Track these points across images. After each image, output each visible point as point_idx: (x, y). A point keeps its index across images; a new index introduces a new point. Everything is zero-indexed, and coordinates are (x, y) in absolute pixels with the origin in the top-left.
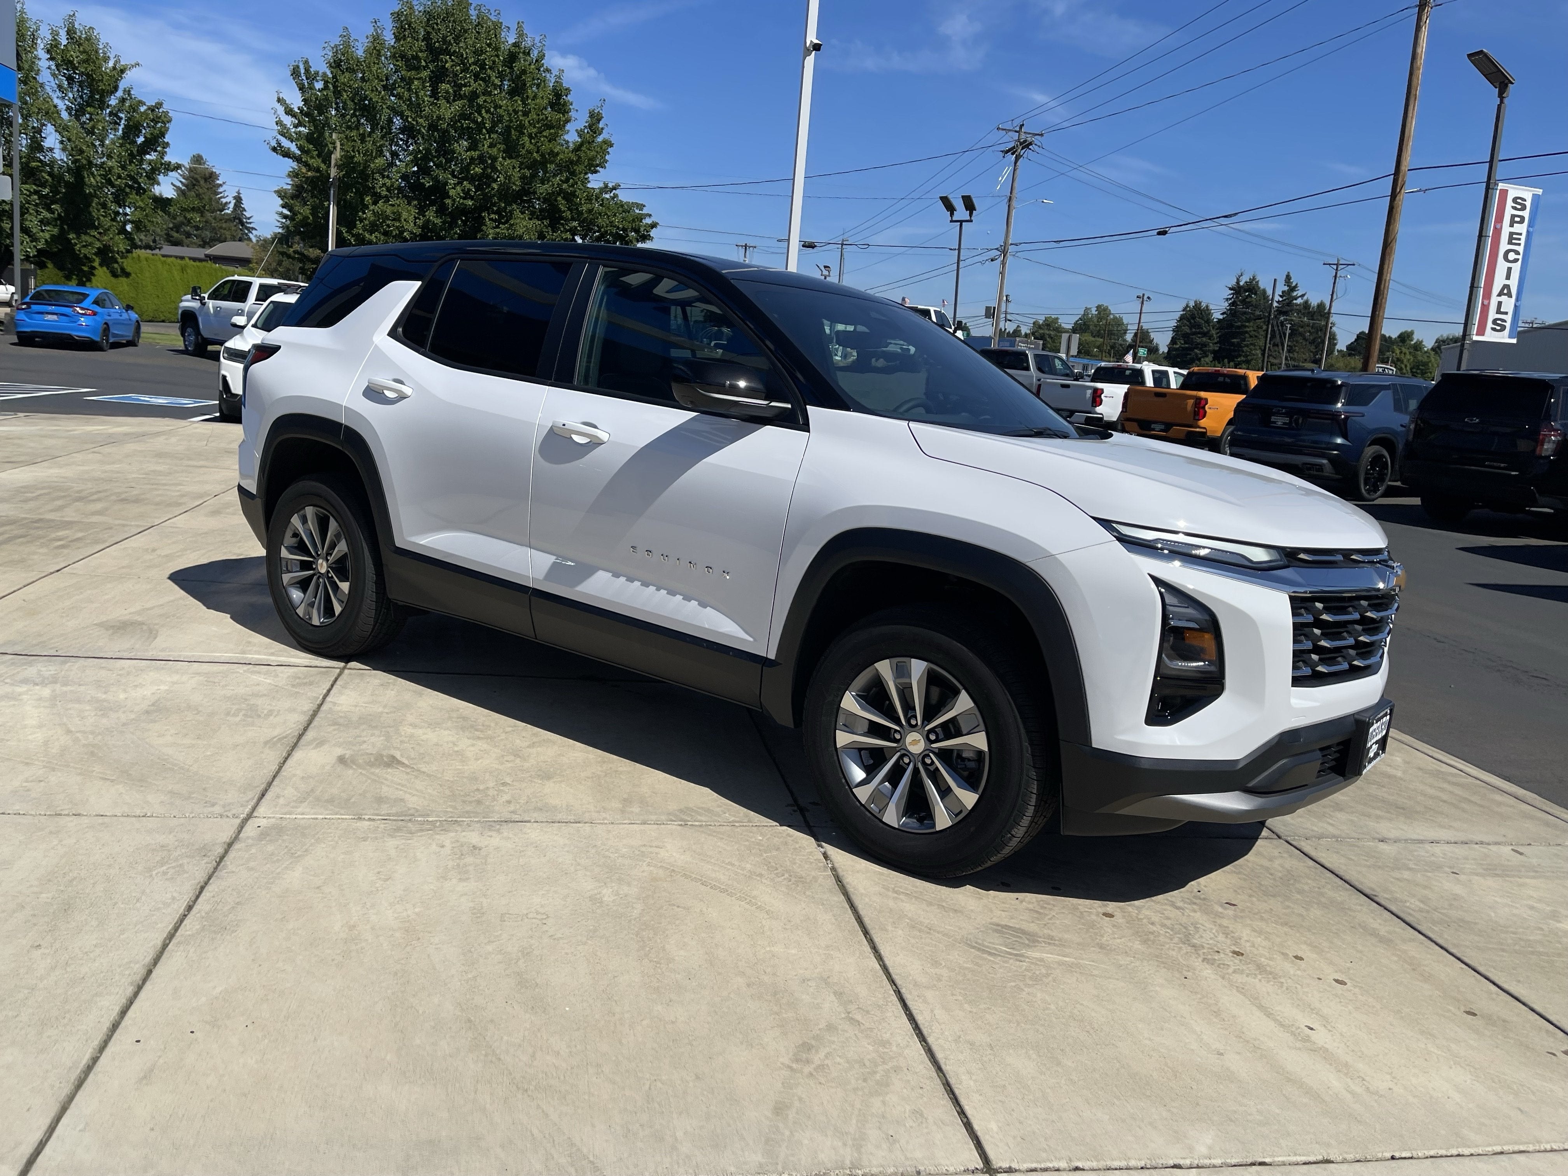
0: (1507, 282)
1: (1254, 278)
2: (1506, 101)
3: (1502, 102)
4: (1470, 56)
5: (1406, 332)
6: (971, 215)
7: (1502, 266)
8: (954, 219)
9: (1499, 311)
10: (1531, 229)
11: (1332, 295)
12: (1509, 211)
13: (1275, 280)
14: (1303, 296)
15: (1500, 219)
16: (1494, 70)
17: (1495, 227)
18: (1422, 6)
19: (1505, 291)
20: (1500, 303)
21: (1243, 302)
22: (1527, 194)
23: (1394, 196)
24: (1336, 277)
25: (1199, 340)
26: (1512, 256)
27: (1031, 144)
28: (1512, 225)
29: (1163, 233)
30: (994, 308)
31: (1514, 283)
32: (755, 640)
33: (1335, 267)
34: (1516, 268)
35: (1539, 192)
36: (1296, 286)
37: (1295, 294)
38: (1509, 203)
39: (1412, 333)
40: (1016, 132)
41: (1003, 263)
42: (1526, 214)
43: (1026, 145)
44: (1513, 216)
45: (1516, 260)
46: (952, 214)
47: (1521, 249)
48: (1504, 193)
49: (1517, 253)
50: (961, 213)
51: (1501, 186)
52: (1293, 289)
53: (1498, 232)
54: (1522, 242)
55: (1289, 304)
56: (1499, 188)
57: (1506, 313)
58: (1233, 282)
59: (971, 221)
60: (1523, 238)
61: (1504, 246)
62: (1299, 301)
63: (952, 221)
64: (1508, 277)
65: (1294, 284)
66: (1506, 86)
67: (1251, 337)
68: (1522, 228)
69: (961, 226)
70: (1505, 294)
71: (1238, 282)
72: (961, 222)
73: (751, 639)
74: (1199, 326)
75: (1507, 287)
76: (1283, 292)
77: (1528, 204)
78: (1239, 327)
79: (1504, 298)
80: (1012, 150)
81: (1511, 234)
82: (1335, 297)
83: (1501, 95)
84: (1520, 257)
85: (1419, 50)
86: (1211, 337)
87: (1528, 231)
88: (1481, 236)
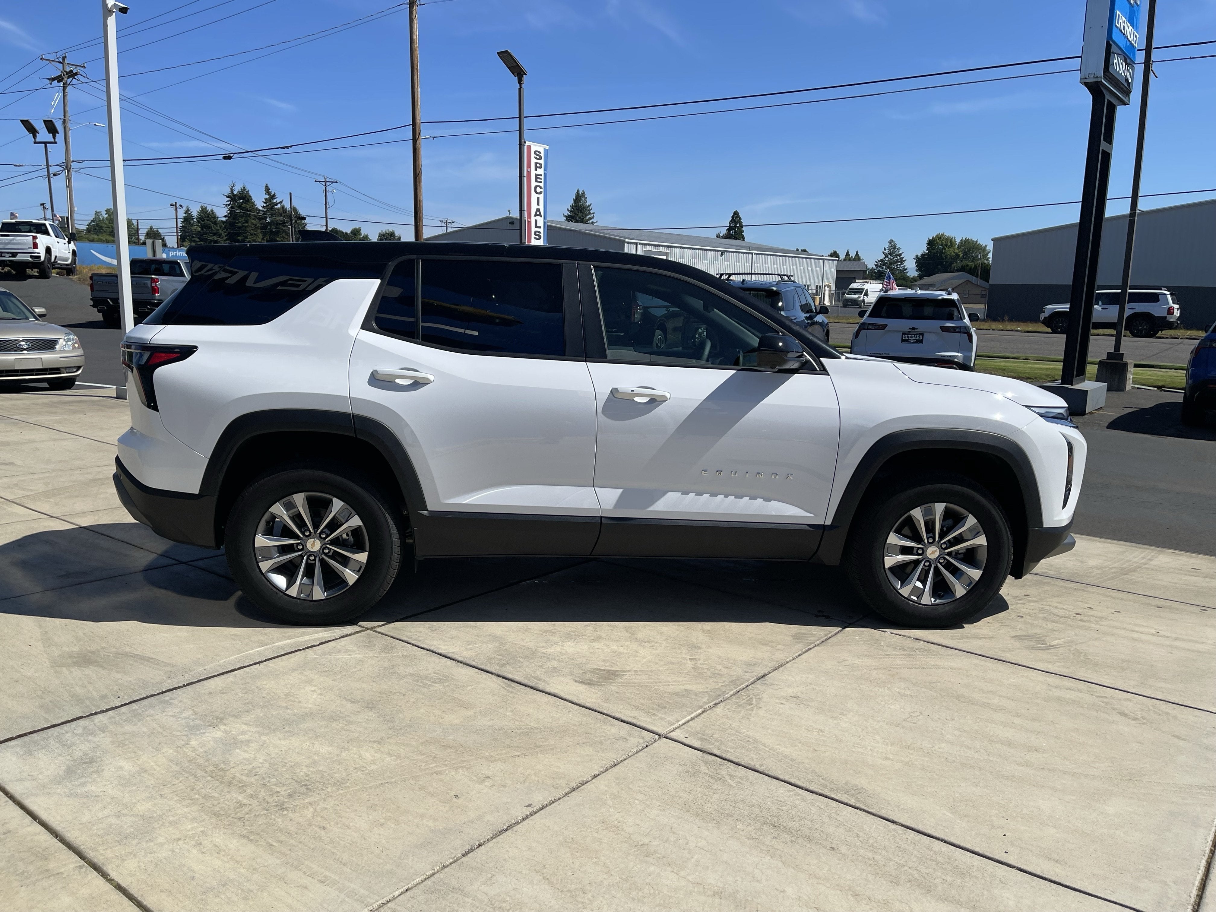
0: (538, 207)
1: (244, 189)
2: (523, 86)
3: (521, 86)
4: (498, 53)
5: (355, 229)
6: (54, 137)
7: (534, 197)
8: (37, 140)
9: (537, 227)
10: (546, 172)
11: (326, 204)
12: (533, 161)
13: (290, 194)
14: (281, 202)
15: (529, 166)
16: (515, 65)
17: (527, 171)
18: (412, 4)
19: (538, 213)
20: (536, 221)
21: (239, 207)
22: (541, 148)
23: (415, 140)
24: (326, 191)
25: (211, 238)
26: (538, 190)
27: (76, 74)
28: (536, 170)
29: (228, 157)
30: (67, 218)
31: (541, 207)
32: (815, 515)
33: (324, 183)
34: (541, 197)
35: (547, 147)
36: (274, 195)
37: (275, 201)
38: (533, 155)
39: (360, 230)
40: (60, 62)
41: (69, 178)
42: (542, 162)
43: (72, 75)
44: (536, 163)
45: (540, 193)
46: (35, 137)
47: (542, 185)
48: (529, 148)
49: (541, 188)
50: (44, 135)
51: (527, 143)
52: (273, 197)
53: (529, 173)
54: (542, 180)
55: (272, 208)
56: (526, 144)
57: (540, 227)
58: (228, 191)
59: (56, 143)
60: (542, 177)
61: (534, 184)
62: (279, 206)
63: (35, 142)
64: (538, 204)
65: (273, 194)
66: (522, 76)
67: (251, 235)
68: (541, 171)
69: (46, 147)
70: (538, 215)
71: (232, 191)
72: (45, 143)
73: (812, 515)
74: (209, 227)
75: (538, 210)
76: (266, 199)
77: (542, 155)
78: (240, 227)
79: (538, 218)
80: (59, 79)
81: (536, 175)
82: (328, 207)
83: (520, 81)
84: (542, 190)
85: (415, 37)
86: (220, 235)
87: (544, 173)
88: (521, 177)
